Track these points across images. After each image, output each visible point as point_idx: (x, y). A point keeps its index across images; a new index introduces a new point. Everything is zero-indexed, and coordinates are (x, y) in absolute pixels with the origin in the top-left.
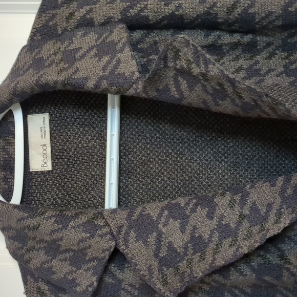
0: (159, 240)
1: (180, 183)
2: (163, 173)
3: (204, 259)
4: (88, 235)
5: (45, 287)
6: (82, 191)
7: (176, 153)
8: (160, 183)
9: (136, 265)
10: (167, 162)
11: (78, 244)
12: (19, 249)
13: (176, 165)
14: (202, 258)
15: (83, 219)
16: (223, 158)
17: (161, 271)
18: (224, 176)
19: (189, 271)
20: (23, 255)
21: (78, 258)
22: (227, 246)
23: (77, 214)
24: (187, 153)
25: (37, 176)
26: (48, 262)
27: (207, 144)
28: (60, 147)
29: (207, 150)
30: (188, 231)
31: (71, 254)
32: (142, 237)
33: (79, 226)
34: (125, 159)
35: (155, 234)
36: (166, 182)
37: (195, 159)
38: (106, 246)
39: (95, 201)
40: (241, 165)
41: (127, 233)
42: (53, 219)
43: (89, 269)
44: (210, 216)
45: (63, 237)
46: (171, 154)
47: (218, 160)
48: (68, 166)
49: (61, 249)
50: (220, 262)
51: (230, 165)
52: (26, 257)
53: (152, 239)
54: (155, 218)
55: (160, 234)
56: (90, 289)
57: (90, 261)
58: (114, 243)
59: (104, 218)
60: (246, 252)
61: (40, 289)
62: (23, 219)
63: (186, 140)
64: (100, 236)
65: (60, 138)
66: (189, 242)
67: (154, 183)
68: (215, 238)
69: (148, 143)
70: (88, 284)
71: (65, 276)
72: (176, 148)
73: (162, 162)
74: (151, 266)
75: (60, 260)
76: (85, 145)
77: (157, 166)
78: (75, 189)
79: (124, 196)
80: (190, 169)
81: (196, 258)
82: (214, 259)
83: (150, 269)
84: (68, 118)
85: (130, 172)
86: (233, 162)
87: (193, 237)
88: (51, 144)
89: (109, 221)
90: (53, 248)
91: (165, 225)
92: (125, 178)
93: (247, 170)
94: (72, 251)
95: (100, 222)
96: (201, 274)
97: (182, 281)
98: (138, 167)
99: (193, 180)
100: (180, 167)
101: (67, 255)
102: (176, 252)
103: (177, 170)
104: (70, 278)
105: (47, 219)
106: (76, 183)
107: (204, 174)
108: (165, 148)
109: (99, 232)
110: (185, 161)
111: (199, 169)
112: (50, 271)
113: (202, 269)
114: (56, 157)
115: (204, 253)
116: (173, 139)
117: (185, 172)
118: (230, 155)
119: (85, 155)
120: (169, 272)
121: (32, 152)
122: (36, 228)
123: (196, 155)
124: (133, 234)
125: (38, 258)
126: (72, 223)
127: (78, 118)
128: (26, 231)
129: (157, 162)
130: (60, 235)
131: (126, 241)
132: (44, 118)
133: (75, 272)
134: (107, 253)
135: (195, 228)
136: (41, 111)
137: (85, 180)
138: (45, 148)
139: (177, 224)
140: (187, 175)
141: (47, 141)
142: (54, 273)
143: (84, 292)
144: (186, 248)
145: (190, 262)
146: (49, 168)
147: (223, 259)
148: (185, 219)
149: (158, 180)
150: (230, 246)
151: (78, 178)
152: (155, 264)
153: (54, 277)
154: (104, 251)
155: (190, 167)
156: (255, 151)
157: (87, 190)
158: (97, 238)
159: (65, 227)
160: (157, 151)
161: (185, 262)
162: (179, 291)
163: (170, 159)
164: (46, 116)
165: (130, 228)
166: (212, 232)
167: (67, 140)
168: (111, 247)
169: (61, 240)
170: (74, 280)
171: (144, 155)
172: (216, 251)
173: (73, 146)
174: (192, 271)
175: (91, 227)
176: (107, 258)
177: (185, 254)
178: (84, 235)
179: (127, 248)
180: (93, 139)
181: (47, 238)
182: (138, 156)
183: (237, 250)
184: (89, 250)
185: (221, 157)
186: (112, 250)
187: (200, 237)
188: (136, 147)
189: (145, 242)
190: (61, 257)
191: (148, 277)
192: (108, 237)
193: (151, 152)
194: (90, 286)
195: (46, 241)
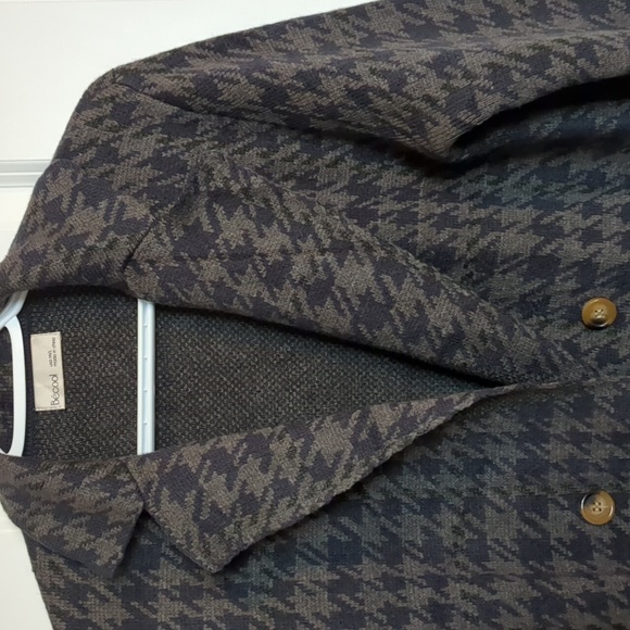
0: (199, 500)
1: (238, 423)
2: (216, 409)
3: (256, 523)
4: (108, 494)
5: (59, 561)
6: (108, 435)
7: (233, 382)
8: (212, 421)
9: (171, 532)
10: (221, 394)
11: (96, 506)
12: (19, 512)
13: (234, 398)
14: (254, 521)
15: (101, 473)
16: (295, 387)
17: (201, 538)
18: (295, 411)
19: (236, 536)
20: (25, 520)
21: (97, 522)
22: (284, 506)
23: (93, 467)
24: (247, 381)
25: (45, 417)
26: (57, 528)
27: (273, 370)
28: (77, 377)
29: (273, 377)
30: (236, 488)
31: (88, 518)
32: (177, 497)
33: (95, 484)
34: (164, 392)
35: (194, 492)
36: (219, 420)
37: (258, 389)
38: (131, 508)
39: (125, 449)
40: (318, 396)
41: (158, 491)
42: (62, 475)
43: (112, 536)
44: (264, 469)
45: (74, 498)
46: (226, 383)
47: (288, 390)
48: (88, 402)
49: (75, 512)
50: (275, 526)
51: (303, 397)
52: (29, 522)
53: (190, 498)
54: (194, 471)
55: (201, 492)
56: (114, 562)
57: (112, 526)
58: (141, 504)
59: (128, 472)
60: (308, 513)
61: (53, 563)
62: (22, 475)
63: (245, 364)
64: (123, 495)
65: (76, 365)
66: (237, 501)
67: (204, 422)
68: (270, 497)
69: (196, 370)
70: (111, 555)
71: (81, 546)
72: (232, 375)
73: (215, 394)
74: (189, 532)
75: (73, 526)
76: (110, 374)
77: (208, 399)
78: (98, 432)
79: (164, 441)
80: (251, 404)
81: (247, 520)
82: (269, 522)
83: (188, 537)
84: (86, 338)
85: (172, 408)
86: (307, 392)
87: (242, 495)
88: (64, 373)
89: (136, 476)
90: (64, 512)
91: (207, 479)
92: (165, 417)
93: (325, 403)
94: (89, 514)
95: (123, 477)
96: (252, 540)
97: (228, 550)
98: (183, 402)
99: (256, 418)
100: (238, 400)
101: (83, 519)
102: (221, 513)
103: (234, 404)
104: (87, 548)
105: (53, 475)
106: (98, 424)
107: (270, 410)
108: (218, 376)
109: (122, 491)
110: (244, 392)
111: (263, 403)
112: (61, 540)
113: (254, 534)
114: (70, 390)
115: (255, 514)
116: (228, 364)
117: (245, 407)
118: (303, 383)
119: (111, 387)
120: (212, 539)
121: (37, 385)
122: (39, 486)
123: (259, 384)
124: (165, 491)
125: (45, 524)
126: (86, 480)
127: (100, 337)
128: (28, 489)
129: (208, 394)
130: (71, 496)
131: (157, 502)
132: (54, 339)
133: (94, 541)
134: (133, 516)
135: (245, 483)
136: (50, 330)
137: (111, 421)
138: (55, 379)
139: (223, 478)
140: (247, 411)
141: (59, 369)
142: (66, 543)
143: (106, 566)
144: (233, 509)
145: (239, 525)
146: (61, 405)
147: (279, 522)
148: (231, 472)
149: (209, 418)
150: (289, 506)
151: (101, 419)
152: (195, 530)
153: (67, 548)
154: (129, 514)
155: (251, 400)
156: (335, 377)
157: (115, 433)
158: (119, 499)
159: (78, 484)
160: (207, 380)
161: (232, 526)
162: (225, 563)
163: (225, 390)
164: (57, 336)
165: (162, 483)
166: (266, 490)
167: (86, 368)
168: (137, 509)
169: (73, 501)
170: (92, 551)
171: (189, 386)
172: (271, 513)
173: (94, 376)
174: (241, 536)
175: (111, 484)
176: (134, 522)
177: (233, 516)
178: (102, 495)
179: (159, 510)
180: (121, 365)
181: (55, 499)
182: (182, 387)
183: (297, 511)
184: (109, 513)
185: (291, 386)
186: (140, 512)
187: (252, 494)
188: (179, 375)
189: (182, 502)
190: (75, 521)
191: (186, 546)
192: (134, 496)
193: (200, 380)
194: (113, 558)
195: (54, 503)
